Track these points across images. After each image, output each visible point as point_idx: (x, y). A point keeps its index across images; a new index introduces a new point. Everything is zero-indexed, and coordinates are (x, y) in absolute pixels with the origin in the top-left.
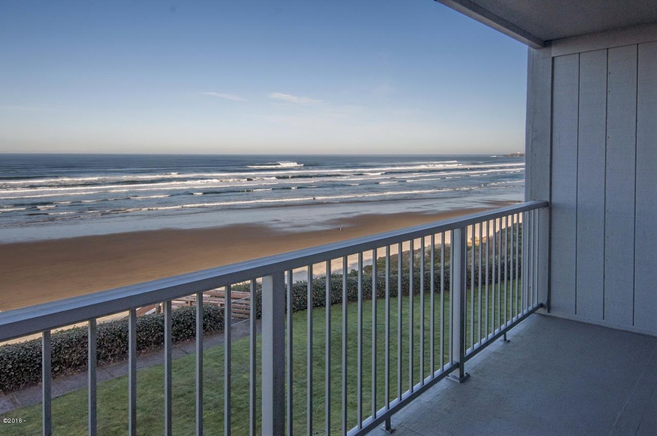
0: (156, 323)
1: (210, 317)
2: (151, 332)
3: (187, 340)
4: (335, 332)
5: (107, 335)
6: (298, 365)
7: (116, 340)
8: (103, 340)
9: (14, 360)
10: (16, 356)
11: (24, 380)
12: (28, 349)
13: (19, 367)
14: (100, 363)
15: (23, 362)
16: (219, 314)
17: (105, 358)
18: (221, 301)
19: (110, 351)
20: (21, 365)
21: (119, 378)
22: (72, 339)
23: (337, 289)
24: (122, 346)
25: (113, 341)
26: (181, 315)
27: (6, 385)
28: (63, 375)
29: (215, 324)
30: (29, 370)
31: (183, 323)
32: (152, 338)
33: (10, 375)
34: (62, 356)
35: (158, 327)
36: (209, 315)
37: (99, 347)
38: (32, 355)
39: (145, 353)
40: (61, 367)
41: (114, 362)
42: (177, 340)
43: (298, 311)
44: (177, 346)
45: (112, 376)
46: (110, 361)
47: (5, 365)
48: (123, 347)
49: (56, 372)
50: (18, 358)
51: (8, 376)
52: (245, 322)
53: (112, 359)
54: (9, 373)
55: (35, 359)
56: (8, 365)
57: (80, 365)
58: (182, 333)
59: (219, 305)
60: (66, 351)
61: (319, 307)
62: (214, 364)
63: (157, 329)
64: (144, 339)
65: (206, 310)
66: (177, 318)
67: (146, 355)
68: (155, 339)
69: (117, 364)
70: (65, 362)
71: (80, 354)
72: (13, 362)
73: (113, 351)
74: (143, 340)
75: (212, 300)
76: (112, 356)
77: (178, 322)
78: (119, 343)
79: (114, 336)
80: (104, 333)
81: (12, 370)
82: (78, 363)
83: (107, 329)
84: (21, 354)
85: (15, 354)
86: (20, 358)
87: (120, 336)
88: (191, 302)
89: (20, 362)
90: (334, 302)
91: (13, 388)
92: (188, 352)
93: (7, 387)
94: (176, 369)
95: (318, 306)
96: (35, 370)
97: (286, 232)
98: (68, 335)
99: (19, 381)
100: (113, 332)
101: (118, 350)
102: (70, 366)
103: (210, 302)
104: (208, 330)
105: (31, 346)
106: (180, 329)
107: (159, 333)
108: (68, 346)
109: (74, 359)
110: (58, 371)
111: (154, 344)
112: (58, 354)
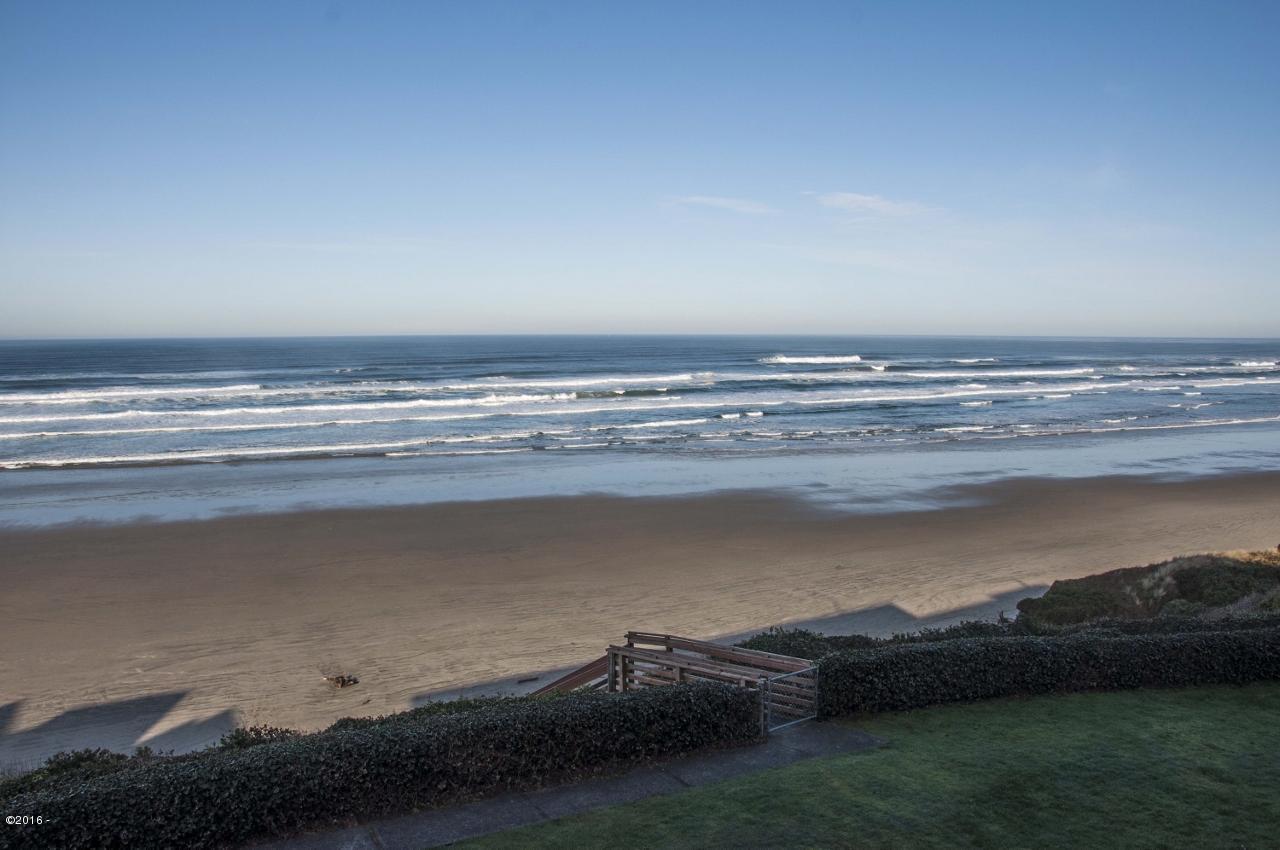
0: (620, 714)
1: (727, 708)
2: (611, 730)
3: (682, 754)
4: (1004, 767)
5: (529, 728)
6: (927, 838)
7: (547, 741)
8: (521, 738)
9: (370, 760)
10: (372, 752)
11: (388, 801)
12: (392, 741)
13: (378, 774)
14: (519, 784)
15: (385, 765)
16: (744, 703)
17: (526, 775)
18: (749, 675)
19: (535, 762)
20: (382, 770)
21: (557, 822)
22: (467, 730)
23: (1000, 663)
24: (556, 754)
25: (539, 742)
26: (667, 701)
27: (360, 805)
28: (453, 800)
29: (736, 724)
30: (396, 781)
31: (674, 719)
32: (614, 744)
33: (364, 786)
34: (450, 762)
35: (624, 721)
36: (725, 704)
37: (516, 752)
38: (399, 754)
39: (601, 774)
40: (449, 784)
41: (543, 785)
42: (660, 751)
43: (911, 707)
44: (661, 765)
45: (544, 815)
46: (536, 781)
47: (356, 768)
48: (558, 756)
49: (440, 792)
50: (377, 756)
51: (361, 789)
52: (798, 725)
53: (540, 779)
54: (364, 782)
55: (405, 763)
56: (361, 769)
57: (481, 783)
58: (671, 738)
59: (743, 684)
60: (457, 754)
61: (959, 704)
62: (745, 815)
63: (623, 726)
64: (599, 744)
65: (720, 694)
66: (661, 706)
67: (602, 778)
68: (618, 745)
69: (550, 790)
70: (455, 774)
71: (482, 761)
72: (368, 764)
73: (540, 762)
74: (596, 746)
75: (726, 671)
76: (540, 772)
77: (663, 716)
78: (552, 748)
79: (541, 732)
80: (522, 724)
81: (368, 779)
82: (479, 779)
83: (528, 717)
84: (381, 749)
85: (370, 748)
86: (380, 757)
87: (552, 733)
88: (682, 670)
89: (379, 765)
90: (992, 692)
91: (371, 812)
92: (686, 781)
93: (362, 809)
94: (667, 819)
95: (956, 700)
96: (405, 784)
97: (841, 512)
98: (458, 721)
99: (381, 800)
100: (540, 723)
101: (549, 762)
102: (464, 783)
103: (723, 673)
104: (722, 737)
105: (397, 735)
106: (668, 729)
107: (627, 736)
108: (460, 743)
109: (471, 770)
110: (445, 790)
111: (618, 756)
112: (443, 757)
